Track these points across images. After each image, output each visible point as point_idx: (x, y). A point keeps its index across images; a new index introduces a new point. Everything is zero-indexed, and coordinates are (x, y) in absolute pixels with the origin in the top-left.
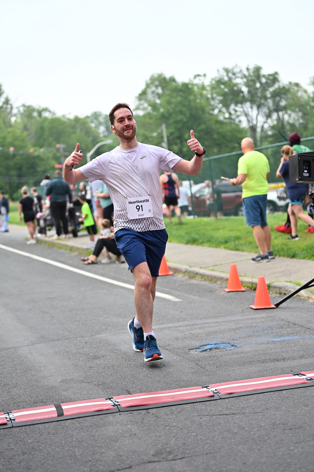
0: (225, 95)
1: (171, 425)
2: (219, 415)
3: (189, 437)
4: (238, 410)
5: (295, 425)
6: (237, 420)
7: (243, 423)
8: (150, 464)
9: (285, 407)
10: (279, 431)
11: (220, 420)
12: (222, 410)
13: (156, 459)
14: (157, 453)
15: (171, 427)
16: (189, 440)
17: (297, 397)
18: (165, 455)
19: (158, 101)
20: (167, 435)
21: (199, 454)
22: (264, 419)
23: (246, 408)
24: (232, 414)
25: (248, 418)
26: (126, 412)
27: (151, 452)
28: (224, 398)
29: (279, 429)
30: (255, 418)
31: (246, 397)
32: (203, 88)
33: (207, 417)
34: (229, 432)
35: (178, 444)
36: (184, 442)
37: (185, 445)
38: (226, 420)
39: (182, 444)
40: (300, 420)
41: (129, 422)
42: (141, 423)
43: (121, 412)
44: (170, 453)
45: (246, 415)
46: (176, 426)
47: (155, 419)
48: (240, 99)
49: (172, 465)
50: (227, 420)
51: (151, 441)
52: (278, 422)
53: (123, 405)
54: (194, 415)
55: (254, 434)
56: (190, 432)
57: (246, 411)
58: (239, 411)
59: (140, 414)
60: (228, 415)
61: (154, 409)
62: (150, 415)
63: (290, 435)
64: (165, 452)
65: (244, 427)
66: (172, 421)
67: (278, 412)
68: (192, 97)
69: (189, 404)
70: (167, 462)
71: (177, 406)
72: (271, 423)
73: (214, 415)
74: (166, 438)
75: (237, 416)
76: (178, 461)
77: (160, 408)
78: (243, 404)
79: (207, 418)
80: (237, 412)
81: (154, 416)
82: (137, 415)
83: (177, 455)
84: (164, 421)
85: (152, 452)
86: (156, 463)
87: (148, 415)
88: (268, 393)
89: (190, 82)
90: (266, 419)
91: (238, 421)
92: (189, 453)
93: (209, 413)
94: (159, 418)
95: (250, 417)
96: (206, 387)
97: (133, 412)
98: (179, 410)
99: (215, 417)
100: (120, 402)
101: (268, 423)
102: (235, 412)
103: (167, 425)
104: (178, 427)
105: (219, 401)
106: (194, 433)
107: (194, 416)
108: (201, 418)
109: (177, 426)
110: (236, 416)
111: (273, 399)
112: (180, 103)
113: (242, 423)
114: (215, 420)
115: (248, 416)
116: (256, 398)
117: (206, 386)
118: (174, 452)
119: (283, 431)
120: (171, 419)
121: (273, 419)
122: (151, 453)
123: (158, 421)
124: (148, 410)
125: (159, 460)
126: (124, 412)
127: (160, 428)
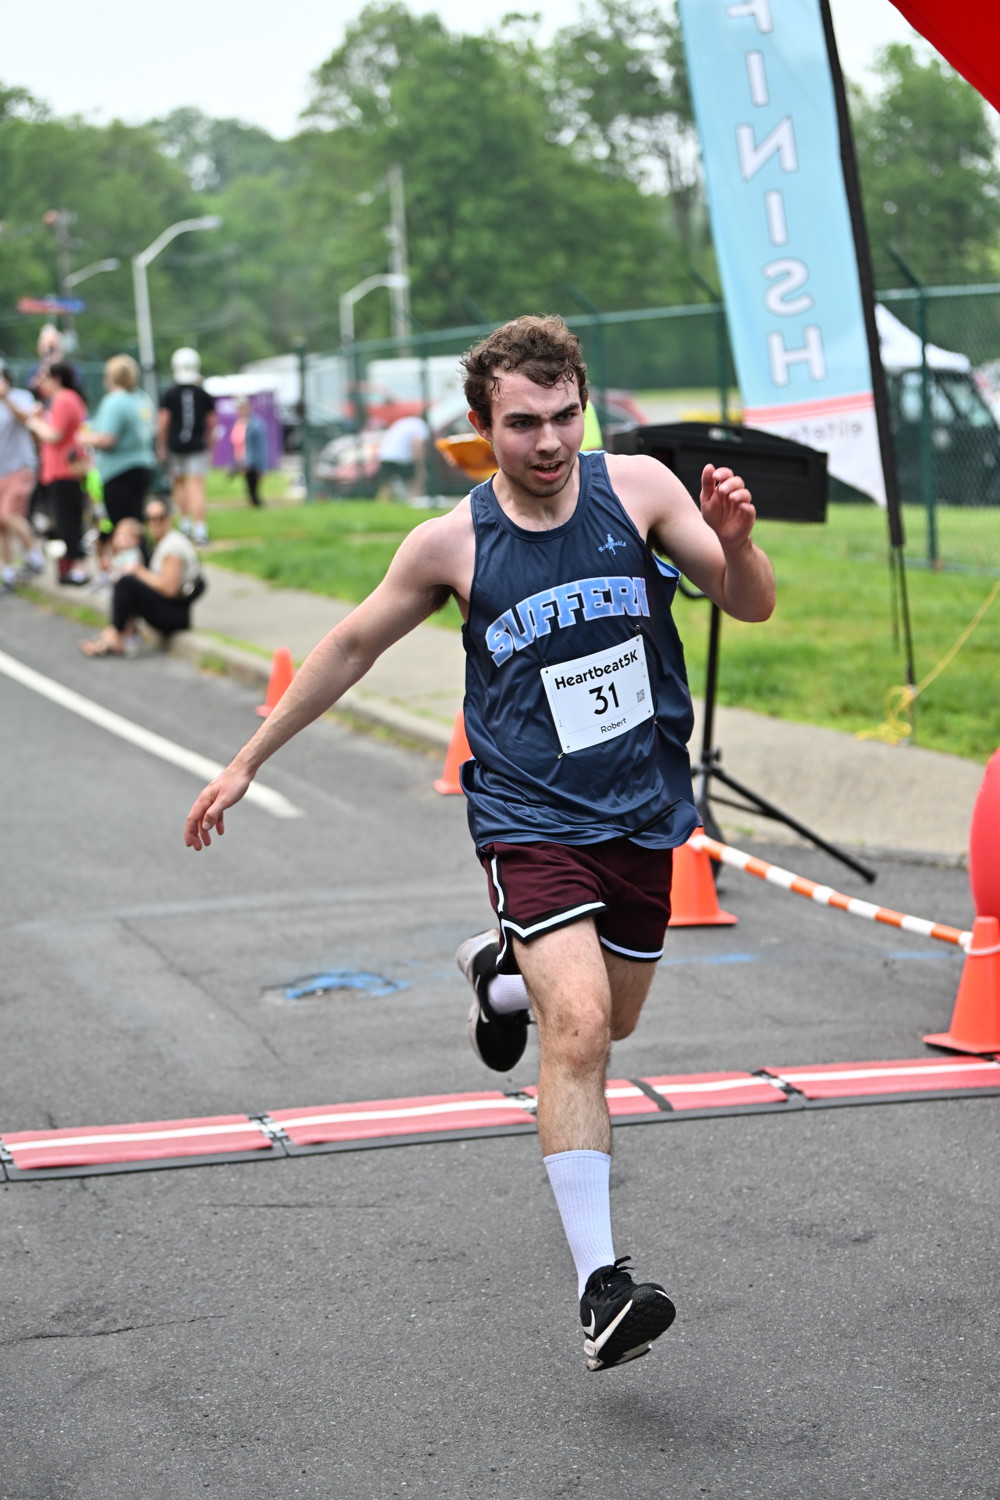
0: (598, 85)
1: (130, 1231)
2: (266, 1206)
3: (164, 1268)
4: (321, 1193)
5: (447, 1250)
6: (307, 1225)
7: (320, 1234)
8: (38, 1343)
9: (447, 1194)
10: (401, 1264)
11: (263, 1223)
12: (281, 1190)
13: (57, 1330)
14: (67, 1312)
15: (129, 1234)
16: (163, 1278)
17: (490, 1163)
18: (85, 1317)
19: (382, 91)
20: (110, 1260)
21: (174, 1318)
22: (379, 1226)
23: (345, 1188)
24: (300, 1206)
25: (338, 1221)
26: (25, 1184)
27: (51, 1306)
28: (298, 1156)
29: (403, 1257)
30: (355, 1221)
31: (357, 1156)
32: (530, 58)
33: (232, 1209)
34: (272, 1259)
35: (130, 1288)
36: (147, 1284)
37: (146, 1292)
38: (277, 1222)
39: (140, 1288)
40: (468, 1234)
41: (22, 1215)
42: (52, 1219)
43: (13, 1181)
44: (100, 1312)
45: (336, 1210)
46: (141, 1234)
47: (93, 1209)
48: (645, 101)
49: (94, 1347)
50: (282, 1222)
51: (62, 1275)
52: (409, 1237)
53: (19, 1164)
54: (201, 1201)
55: (334, 1271)
56: (171, 1255)
57: (340, 1198)
58: (323, 1197)
59: (60, 1190)
60: (289, 1207)
61: (102, 1179)
62: (86, 1195)
63: (425, 1278)
64: (89, 1309)
65: (316, 1246)
66: (138, 1218)
67: (422, 1207)
68: (490, 87)
69: (200, 1169)
70: (84, 1339)
71: (166, 1172)
72: (390, 1238)
73: (253, 1206)
74: (103, 1267)
75: (311, 1213)
76: (111, 1338)
77: (117, 1177)
78: (342, 1177)
79: (232, 1213)
80: (317, 1200)
81: (94, 1198)
82: (50, 1195)
83: (115, 1320)
84: (117, 1218)
85: (54, 1308)
86: (54, 1341)
87: (80, 1194)
88: (419, 1147)
89: (487, 38)
90: (382, 1227)
91: (308, 1229)
92: (149, 1315)
93: (243, 1199)
94: (105, 1207)
95: (343, 1218)
96: (260, 1119)
97: (44, 1183)
98: (168, 1183)
99: (252, 1211)
100: (16, 1152)
101: (384, 1240)
102: (311, 1200)
103: (121, 1228)
104: (147, 1237)
105: (283, 1162)
106: (182, 1257)
107: (201, 1205)
108: (216, 1214)
109: (147, 1233)
110: (308, 1213)
111: (424, 1166)
112: (452, 102)
113: (315, 1235)
114: (251, 1221)
115: (341, 1215)
116: (383, 1158)
117: (260, 1115)
118: (111, 1311)
119: (410, 1265)
120: (137, 1211)
121: (399, 1229)
122: (50, 1310)
123: (100, 1213)
124: (86, 1181)
125: (64, 1333)
126: (20, 1185)
127: (97, 1238)
